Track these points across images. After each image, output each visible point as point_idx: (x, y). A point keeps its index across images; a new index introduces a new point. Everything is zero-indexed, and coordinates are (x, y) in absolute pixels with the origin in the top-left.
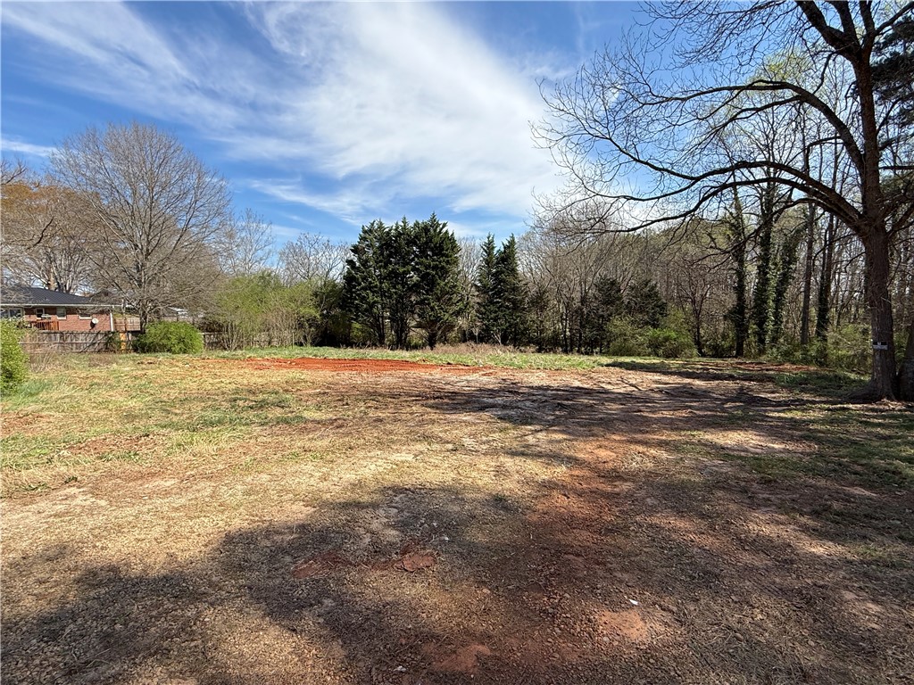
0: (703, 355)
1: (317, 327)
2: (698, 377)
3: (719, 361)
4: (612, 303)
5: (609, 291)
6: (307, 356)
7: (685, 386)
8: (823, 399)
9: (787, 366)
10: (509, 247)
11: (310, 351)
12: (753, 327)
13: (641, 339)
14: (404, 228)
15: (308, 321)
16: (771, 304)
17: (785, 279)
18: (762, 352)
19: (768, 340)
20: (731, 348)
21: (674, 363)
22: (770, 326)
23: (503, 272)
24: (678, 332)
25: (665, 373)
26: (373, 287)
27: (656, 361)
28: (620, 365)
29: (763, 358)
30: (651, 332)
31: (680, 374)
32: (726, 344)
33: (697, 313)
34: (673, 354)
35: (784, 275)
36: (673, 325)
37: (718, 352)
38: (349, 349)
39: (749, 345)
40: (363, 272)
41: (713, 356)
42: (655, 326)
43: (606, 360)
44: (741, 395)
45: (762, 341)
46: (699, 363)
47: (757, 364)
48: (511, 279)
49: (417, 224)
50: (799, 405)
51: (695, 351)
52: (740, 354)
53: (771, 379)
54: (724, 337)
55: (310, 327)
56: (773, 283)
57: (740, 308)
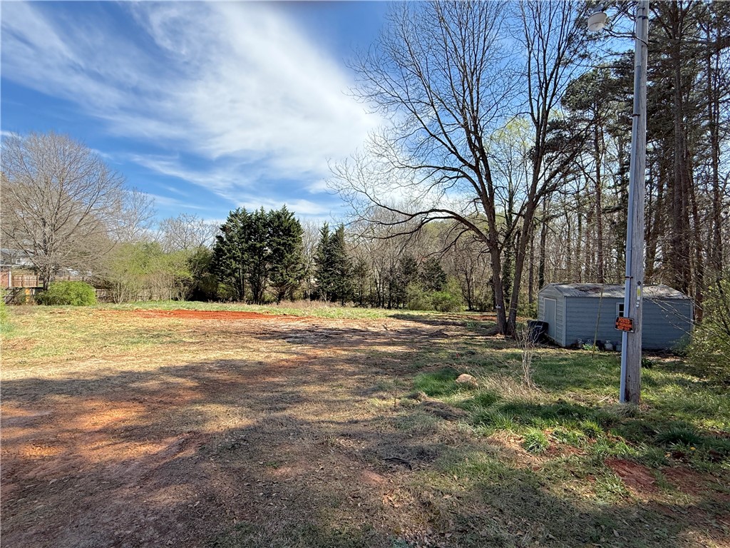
0: (473, 310)
1: (191, 286)
4: (409, 273)
6: (182, 308)
10: (339, 232)
11: (184, 305)
13: (428, 298)
14: (262, 214)
15: (182, 281)
16: (513, 276)
22: (512, 291)
23: (335, 249)
24: (453, 294)
26: (236, 257)
30: (435, 294)
32: (487, 303)
33: (468, 281)
34: (446, 310)
36: (450, 290)
38: (215, 303)
42: (438, 290)
44: (435, 334)
48: (339, 254)
49: (272, 212)
55: (185, 286)
56: (513, 263)
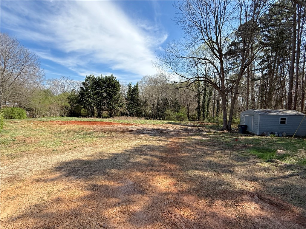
0: (190, 120)
1: (69, 110)
2: (189, 126)
3: (194, 122)
4: (166, 105)
5: (165, 101)
7: (186, 128)
8: (214, 130)
9: (209, 123)
10: (136, 86)
12: (202, 113)
13: (174, 116)
14: (102, 78)
15: (66, 108)
16: (206, 106)
17: (209, 100)
18: (204, 119)
19: (205, 116)
20: (197, 118)
21: (183, 122)
22: (206, 112)
23: (134, 94)
24: (183, 114)
25: (181, 125)
26: (91, 97)
27: (178, 122)
28: (170, 123)
29: (204, 121)
30: (176, 114)
31: (185, 125)
32: (195, 117)
33: (188, 108)
34: (182, 120)
35: (209, 99)
36: (182, 112)
37: (193, 120)
39: (201, 117)
40: (87, 92)
41: (192, 121)
42: (177, 112)
43: (166, 122)
44: (199, 130)
45: (204, 117)
46: (189, 122)
47: (202, 123)
48: (136, 96)
49: (106, 77)
50: (209, 131)
51: (188, 119)
52: (199, 120)
53: (205, 126)
54: (195, 115)
55: (67, 110)
56: (207, 101)
57: (199, 108)
